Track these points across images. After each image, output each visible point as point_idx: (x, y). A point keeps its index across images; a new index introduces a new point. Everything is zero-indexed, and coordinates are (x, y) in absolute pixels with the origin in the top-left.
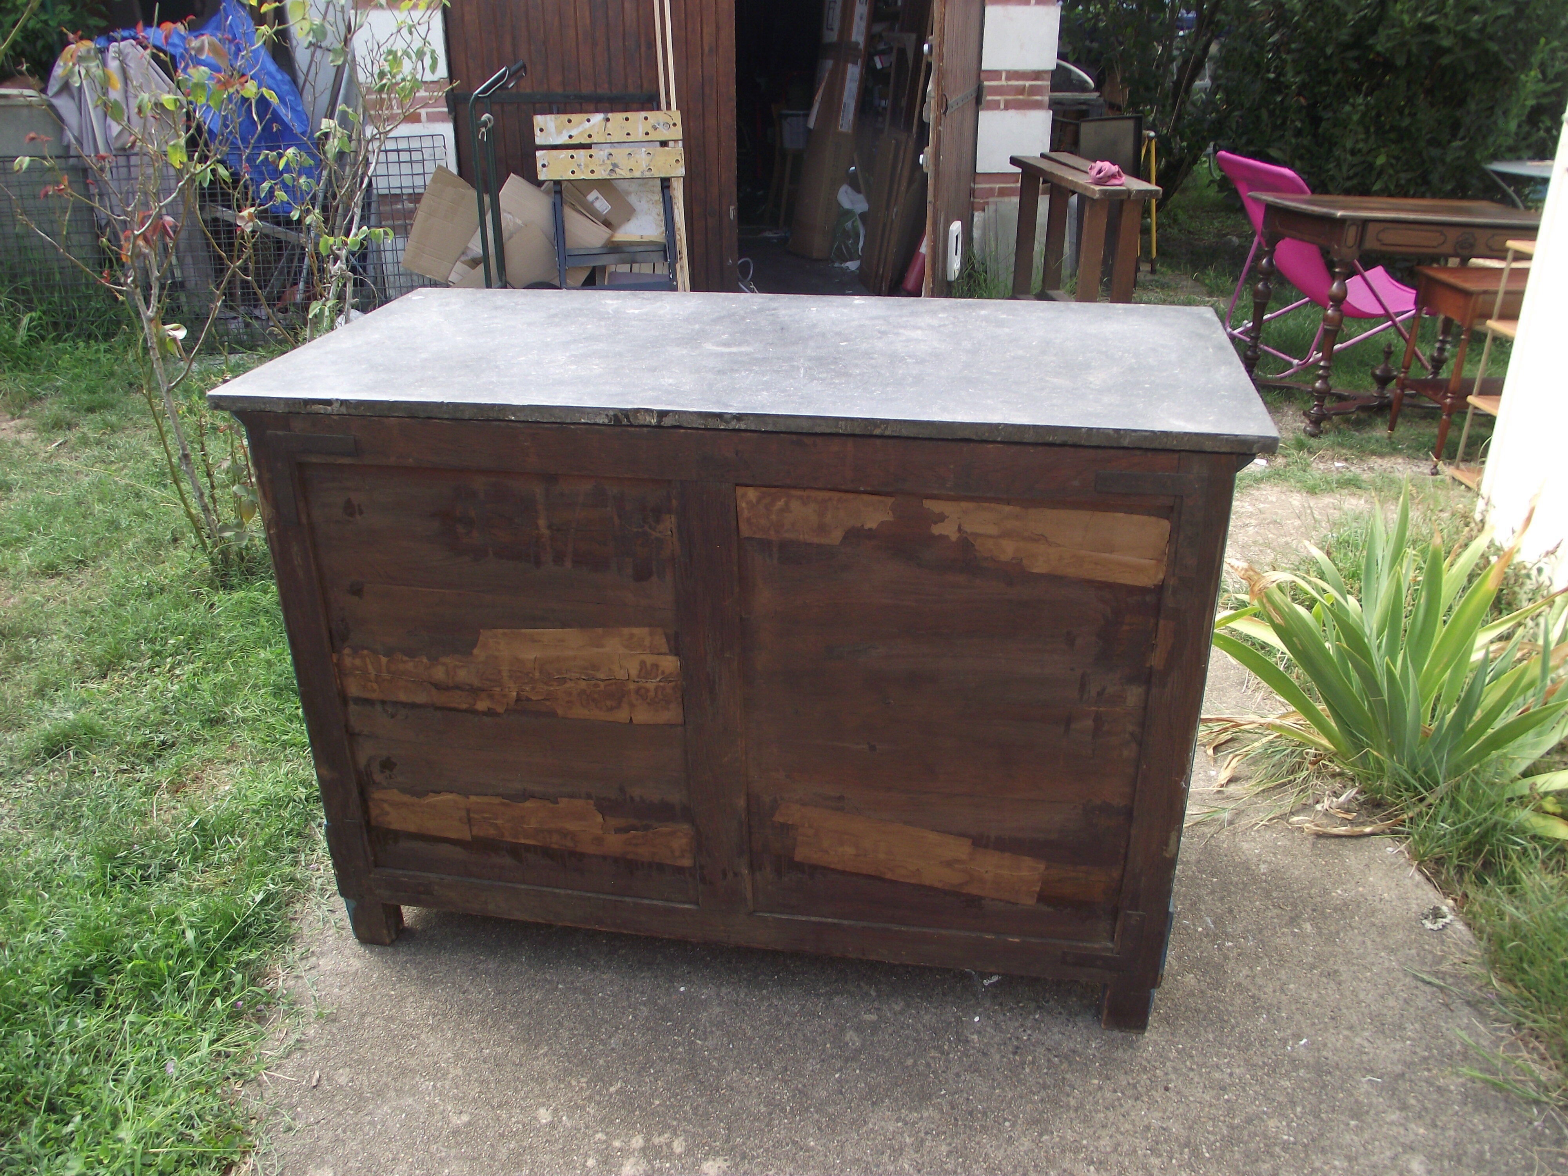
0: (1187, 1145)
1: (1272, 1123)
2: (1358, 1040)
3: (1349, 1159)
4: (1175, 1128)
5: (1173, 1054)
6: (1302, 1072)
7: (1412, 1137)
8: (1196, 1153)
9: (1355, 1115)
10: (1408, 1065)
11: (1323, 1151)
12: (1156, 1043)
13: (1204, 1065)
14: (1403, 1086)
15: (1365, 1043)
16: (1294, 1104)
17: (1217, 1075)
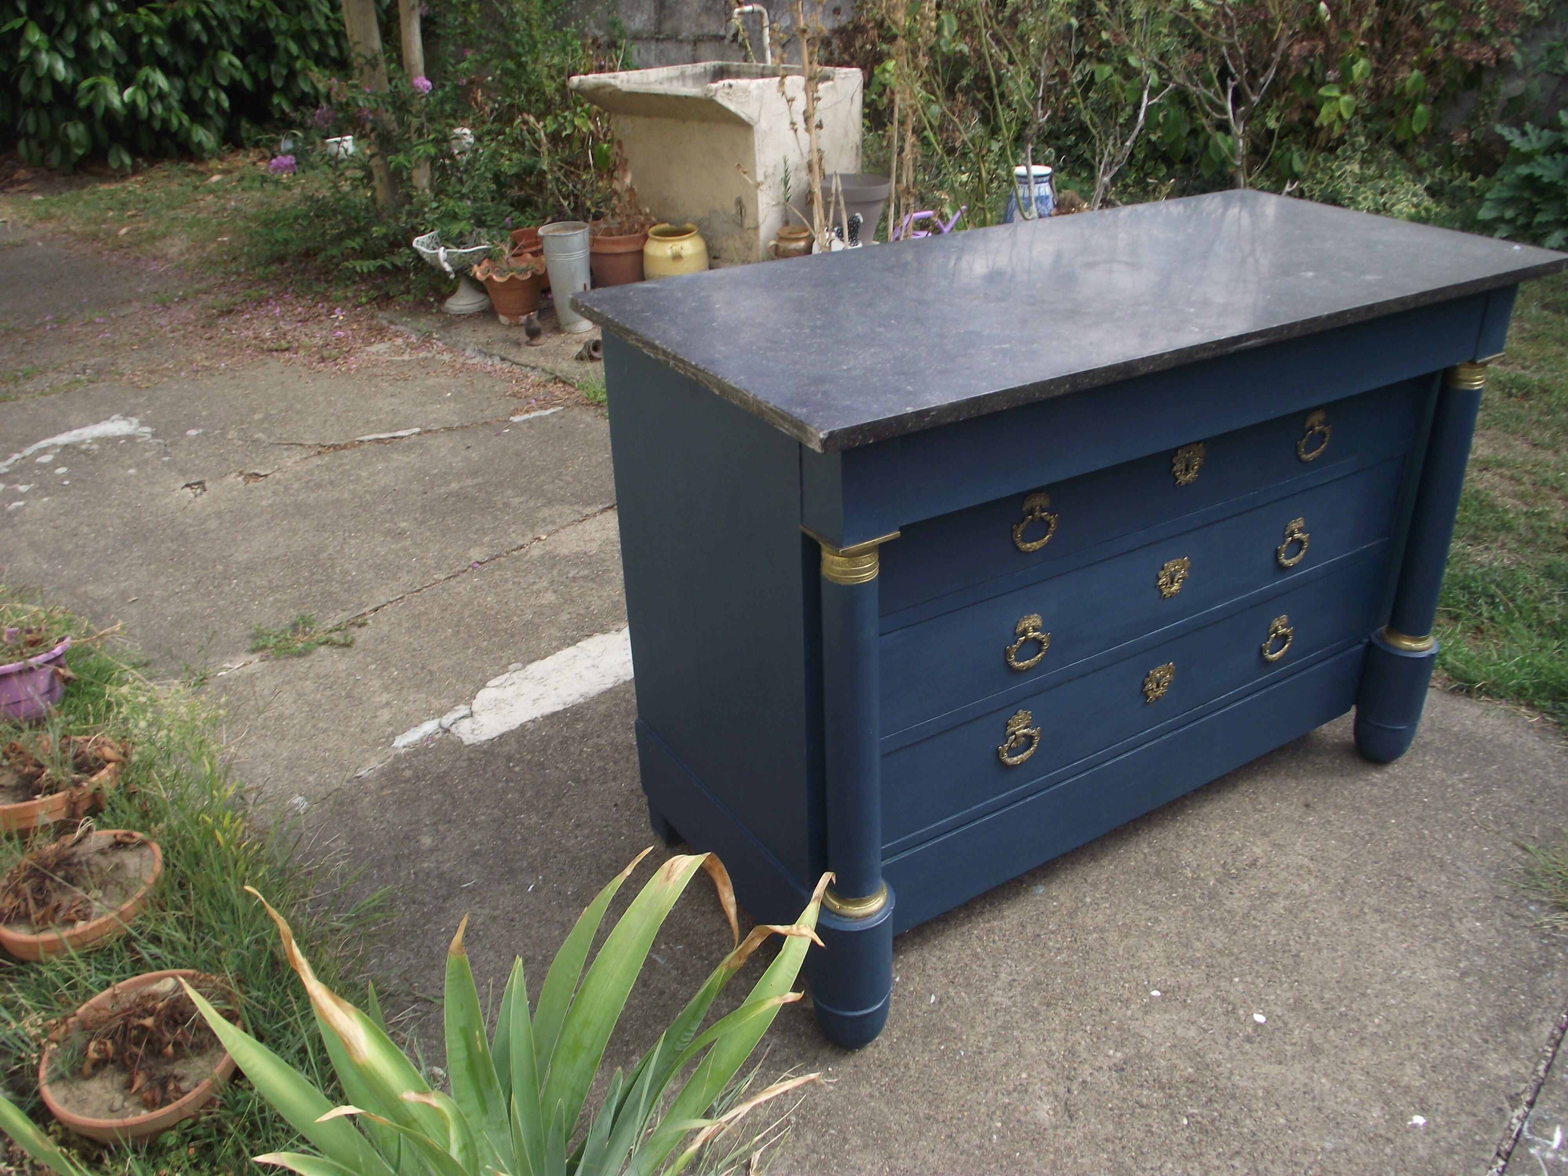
0: (585, 781)
1: (535, 819)
2: (486, 911)
3: (475, 824)
4: (597, 787)
5: (624, 830)
6: (525, 864)
7: (433, 858)
8: (576, 780)
9: (475, 854)
10: (441, 910)
11: (494, 821)
12: (641, 831)
13: (599, 834)
14: (444, 891)
15: (479, 911)
16: (524, 840)
17: (586, 831)
